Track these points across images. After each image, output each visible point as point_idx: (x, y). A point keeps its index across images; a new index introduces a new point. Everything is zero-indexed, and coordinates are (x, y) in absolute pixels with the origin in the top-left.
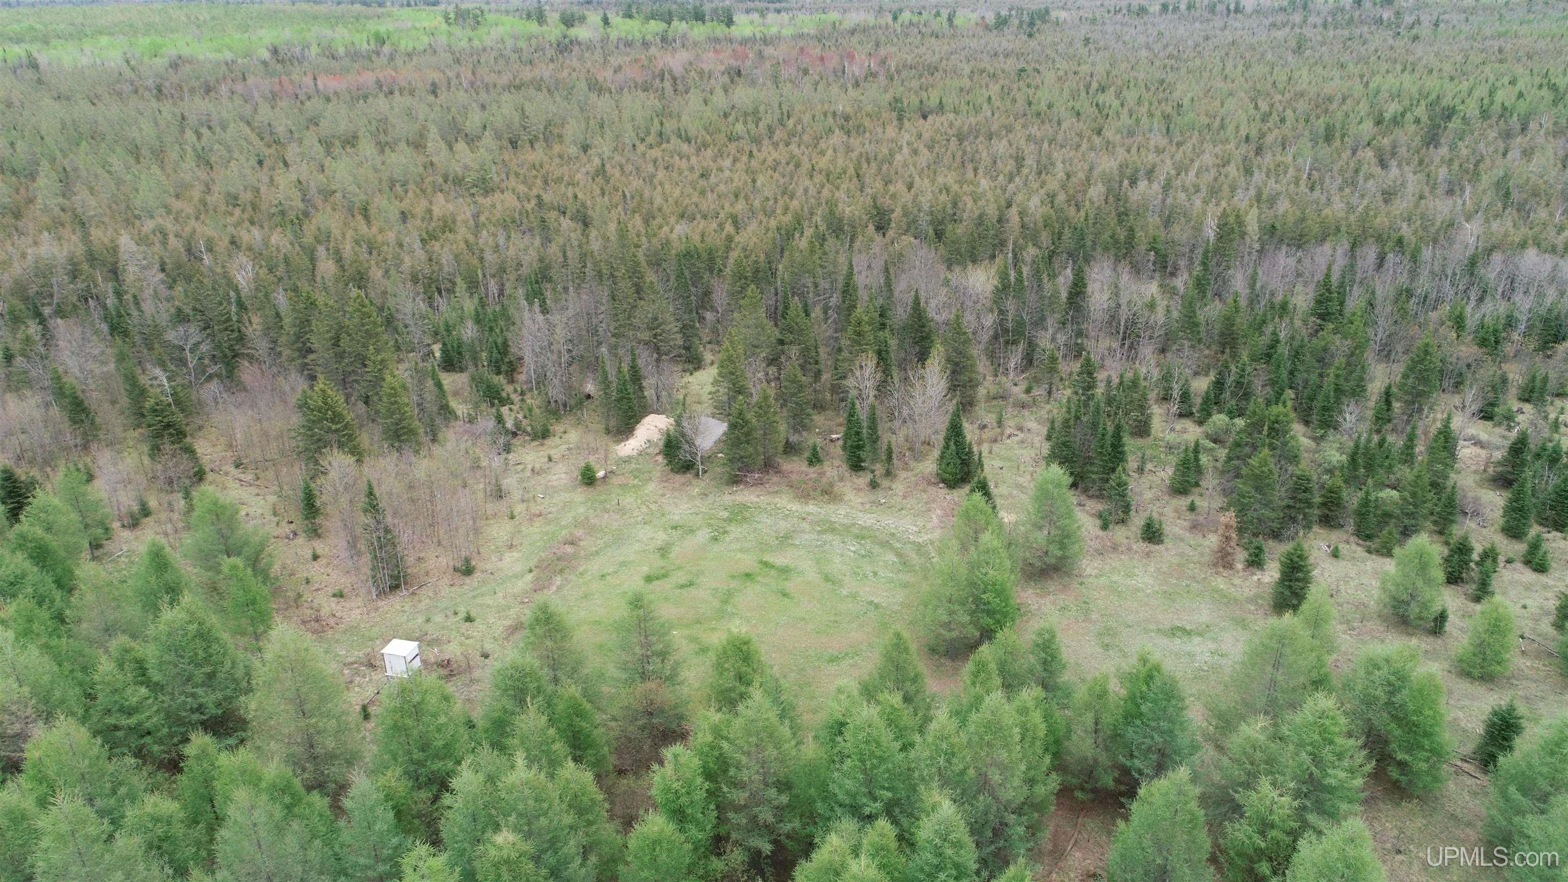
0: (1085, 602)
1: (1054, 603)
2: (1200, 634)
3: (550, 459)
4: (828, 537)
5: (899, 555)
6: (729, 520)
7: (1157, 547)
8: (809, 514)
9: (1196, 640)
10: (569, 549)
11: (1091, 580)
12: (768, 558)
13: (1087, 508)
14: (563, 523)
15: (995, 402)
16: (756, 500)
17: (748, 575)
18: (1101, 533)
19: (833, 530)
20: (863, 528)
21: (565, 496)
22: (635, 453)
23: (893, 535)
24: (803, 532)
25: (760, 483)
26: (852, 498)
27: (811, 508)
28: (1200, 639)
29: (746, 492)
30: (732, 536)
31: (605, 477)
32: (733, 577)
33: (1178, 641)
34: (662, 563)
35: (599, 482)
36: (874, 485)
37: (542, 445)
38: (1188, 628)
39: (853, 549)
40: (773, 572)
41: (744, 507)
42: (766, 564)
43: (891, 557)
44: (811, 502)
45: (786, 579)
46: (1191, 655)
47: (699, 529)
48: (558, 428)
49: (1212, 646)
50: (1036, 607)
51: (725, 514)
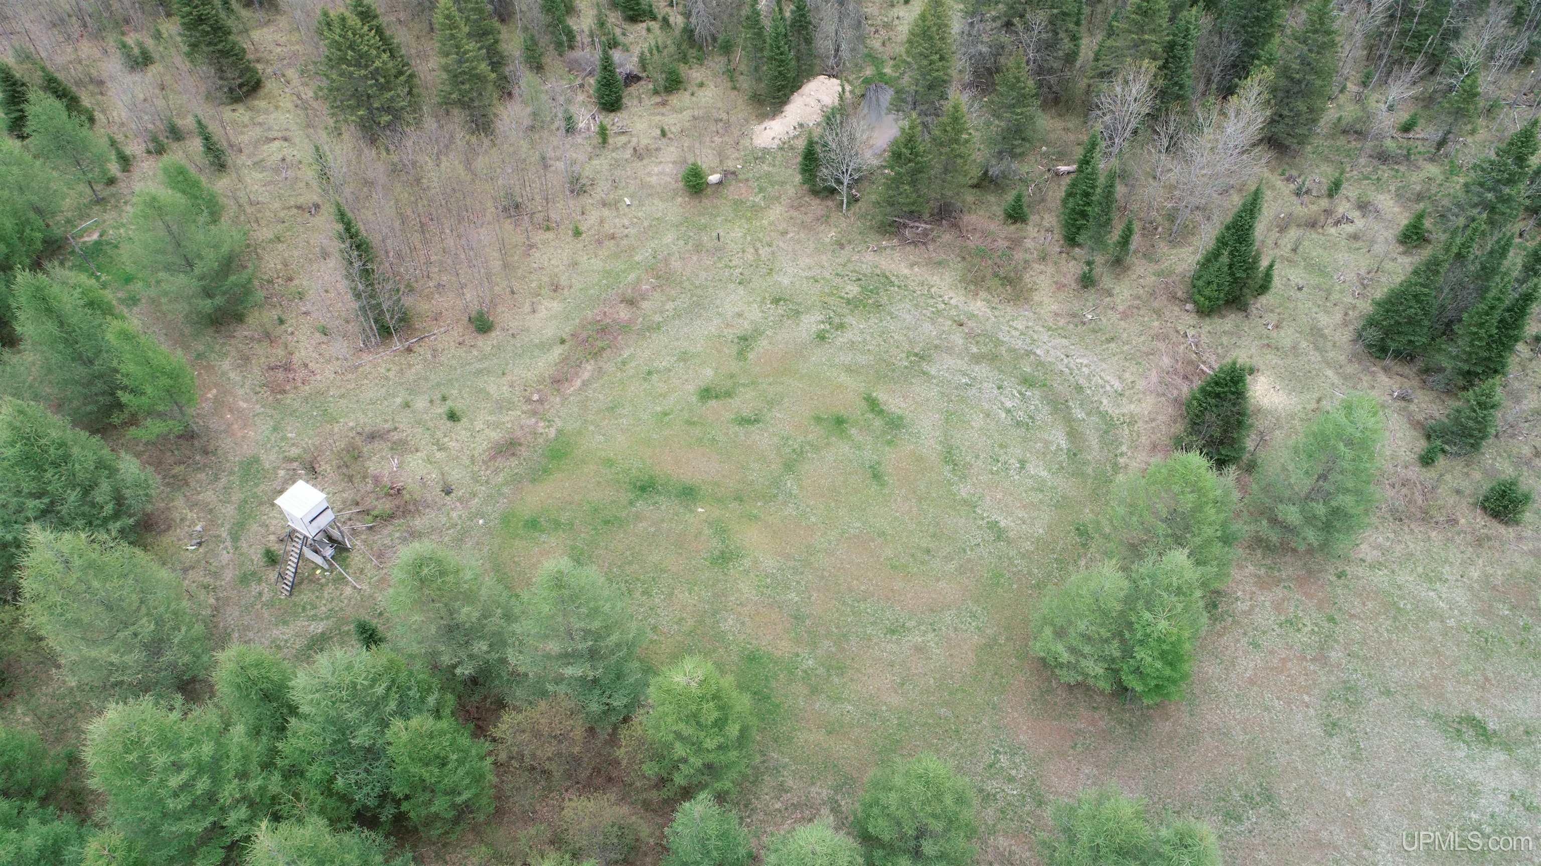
0: (1331, 619)
1: (1278, 607)
2: (1507, 746)
3: (664, 134)
4: (981, 370)
5: (1073, 434)
6: (853, 304)
7: (1502, 529)
8: (971, 316)
9: (1497, 757)
10: (624, 313)
11: (1360, 571)
12: (881, 395)
13: (1413, 407)
14: (638, 258)
15: (1342, 141)
16: (906, 271)
17: (840, 422)
18: (1416, 473)
19: (992, 358)
20: (1040, 364)
21: (657, 207)
22: (775, 145)
23: (1079, 389)
24: (950, 350)
25: (921, 241)
26: (1046, 300)
27: (978, 306)
28: (1503, 757)
29: (897, 255)
30: (849, 335)
31: (720, 183)
32: (818, 420)
33: (1461, 751)
34: (734, 366)
35: (709, 191)
36: (1087, 281)
37: (664, 104)
38: (1491, 726)
39: (1009, 404)
40: (878, 423)
41: (886, 280)
42: (873, 404)
43: (1059, 439)
44: (983, 294)
45: (889, 443)
46: (1473, 790)
47: (808, 310)
48: (696, 74)
49: (1518, 778)
50: (1245, 606)
51: (853, 290)
